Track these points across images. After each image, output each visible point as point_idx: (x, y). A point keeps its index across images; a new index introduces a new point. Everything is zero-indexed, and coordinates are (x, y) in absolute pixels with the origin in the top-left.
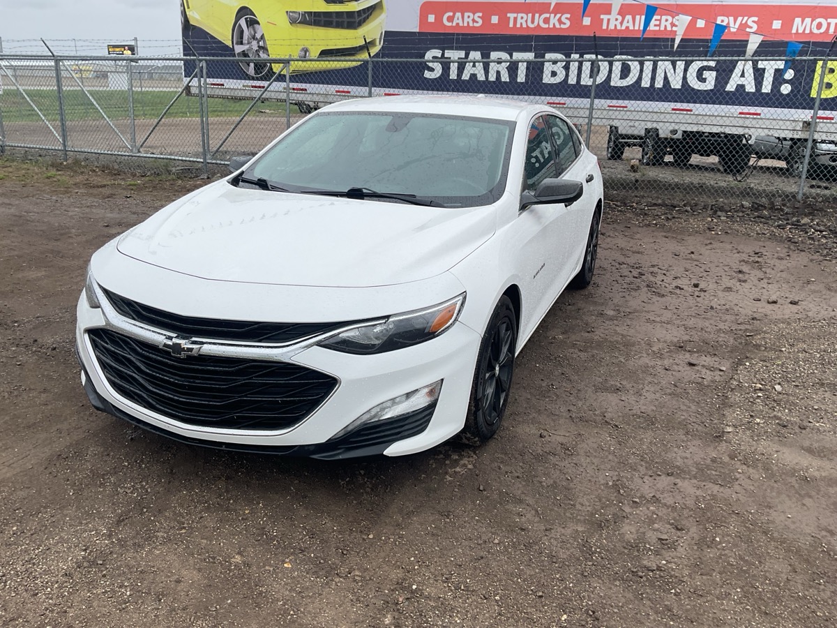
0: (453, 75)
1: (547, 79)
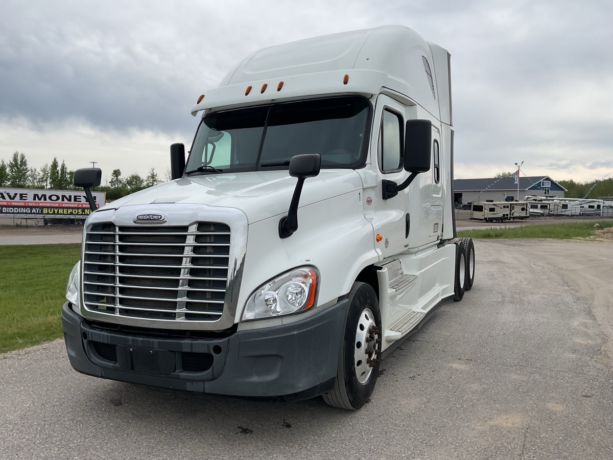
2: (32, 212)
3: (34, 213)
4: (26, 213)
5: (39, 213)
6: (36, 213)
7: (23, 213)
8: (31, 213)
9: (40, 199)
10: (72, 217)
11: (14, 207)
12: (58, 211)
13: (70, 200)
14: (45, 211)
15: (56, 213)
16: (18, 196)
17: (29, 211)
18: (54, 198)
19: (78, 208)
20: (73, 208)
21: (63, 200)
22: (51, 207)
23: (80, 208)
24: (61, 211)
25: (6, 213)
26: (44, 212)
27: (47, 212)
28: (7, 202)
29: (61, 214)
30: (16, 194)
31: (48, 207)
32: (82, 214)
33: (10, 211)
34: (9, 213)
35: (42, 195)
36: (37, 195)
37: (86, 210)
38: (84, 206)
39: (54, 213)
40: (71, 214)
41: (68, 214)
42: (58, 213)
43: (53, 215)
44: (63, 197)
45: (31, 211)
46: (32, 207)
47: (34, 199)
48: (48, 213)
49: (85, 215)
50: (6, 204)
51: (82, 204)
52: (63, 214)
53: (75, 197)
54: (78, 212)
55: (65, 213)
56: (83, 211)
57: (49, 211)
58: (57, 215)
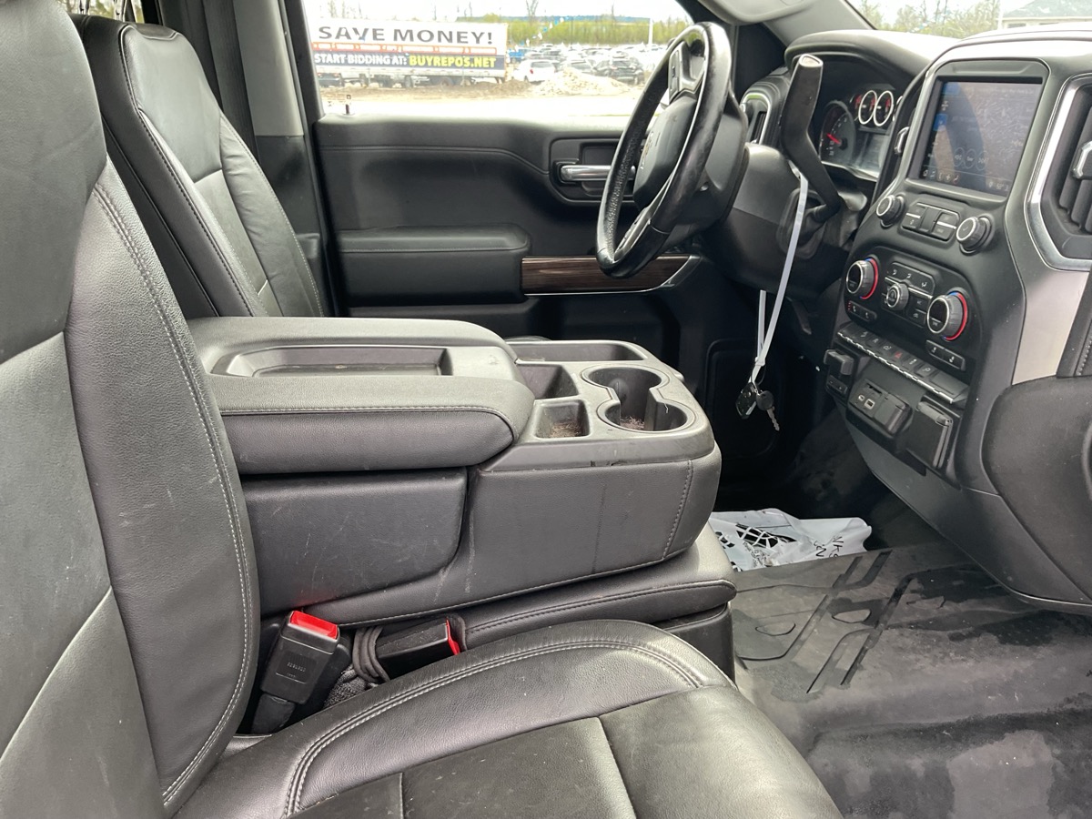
0: (324, 61)
1: (349, 62)
2: (393, 63)
3: (395, 65)
4: (384, 65)
5: (403, 65)
6: (399, 65)
7: (379, 65)
8: (391, 65)
9: (403, 39)
10: (455, 72)
11: (364, 53)
12: (432, 62)
13: (450, 40)
14: (413, 60)
15: (430, 64)
16: (370, 34)
17: (388, 62)
18: (426, 36)
19: (462, 55)
20: (455, 55)
21: (440, 40)
22: (421, 54)
23: (466, 55)
24: (437, 61)
25: (354, 64)
26: (411, 64)
27: (415, 64)
28: (354, 44)
29: (437, 67)
30: (366, 30)
31: (416, 54)
32: (470, 67)
33: (360, 62)
34: (358, 65)
35: (408, 31)
36: (399, 31)
37: (476, 59)
38: (473, 51)
39: (426, 65)
40: (454, 66)
41: (447, 67)
42: (432, 66)
43: (425, 69)
44: (440, 33)
45: (391, 60)
46: (391, 54)
47: (395, 38)
48: (417, 66)
49: (474, 68)
50: (351, 47)
51: (469, 48)
52: (441, 67)
53: (459, 34)
54: (464, 63)
55: (443, 65)
56: (472, 61)
57: (419, 60)
58: (431, 69)
